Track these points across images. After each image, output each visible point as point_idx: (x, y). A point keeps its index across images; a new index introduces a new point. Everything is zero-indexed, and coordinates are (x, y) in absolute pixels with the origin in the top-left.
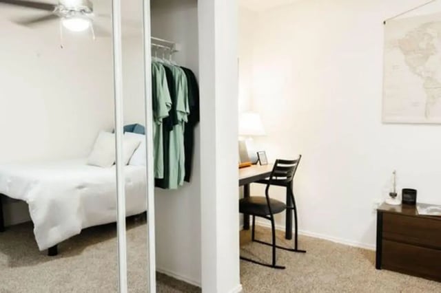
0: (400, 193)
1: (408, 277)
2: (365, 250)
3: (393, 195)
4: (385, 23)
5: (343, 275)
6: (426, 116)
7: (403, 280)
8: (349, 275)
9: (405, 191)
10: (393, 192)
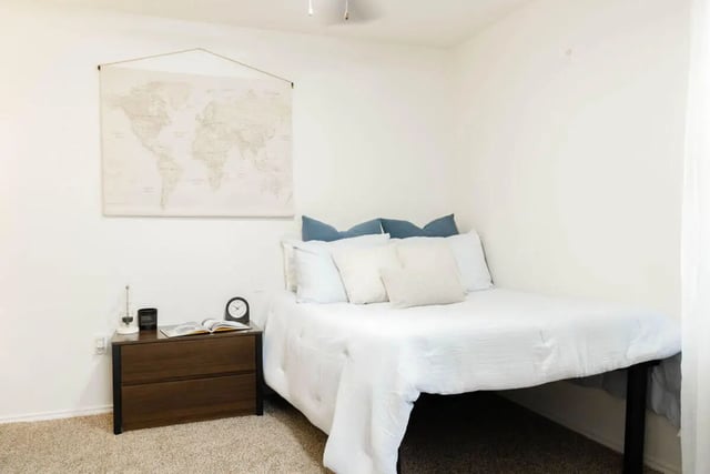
0: (135, 316)
1: (161, 429)
2: (86, 417)
3: (127, 320)
4: (99, 68)
5: (71, 458)
6: (162, 206)
7: (157, 434)
8: (79, 455)
9: (142, 313)
10: (125, 316)
